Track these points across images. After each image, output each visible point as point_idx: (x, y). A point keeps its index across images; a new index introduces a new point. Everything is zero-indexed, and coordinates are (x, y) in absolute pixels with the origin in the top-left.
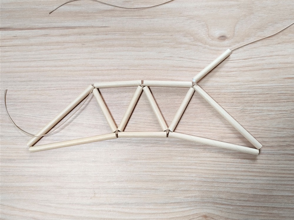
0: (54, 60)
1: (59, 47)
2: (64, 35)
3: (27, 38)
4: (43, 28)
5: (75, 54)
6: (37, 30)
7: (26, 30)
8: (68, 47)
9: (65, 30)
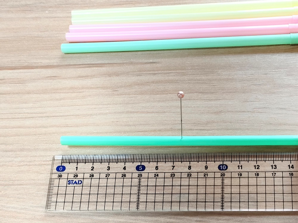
0: (64, 116)
1: (74, 95)
2: (84, 77)
3: (22, 81)
4: (51, 66)
5: (101, 106)
6: (39, 70)
7: (20, 69)
8: (90, 96)
9: (87, 69)
